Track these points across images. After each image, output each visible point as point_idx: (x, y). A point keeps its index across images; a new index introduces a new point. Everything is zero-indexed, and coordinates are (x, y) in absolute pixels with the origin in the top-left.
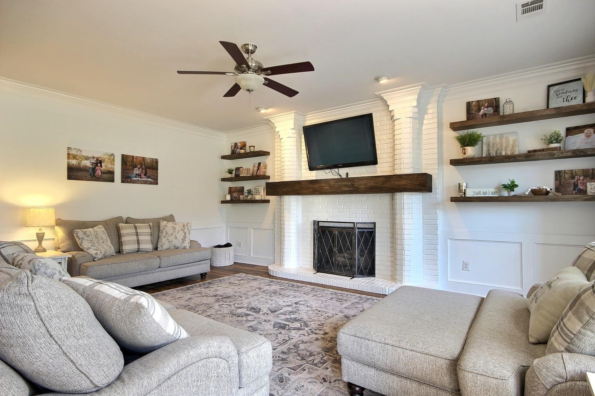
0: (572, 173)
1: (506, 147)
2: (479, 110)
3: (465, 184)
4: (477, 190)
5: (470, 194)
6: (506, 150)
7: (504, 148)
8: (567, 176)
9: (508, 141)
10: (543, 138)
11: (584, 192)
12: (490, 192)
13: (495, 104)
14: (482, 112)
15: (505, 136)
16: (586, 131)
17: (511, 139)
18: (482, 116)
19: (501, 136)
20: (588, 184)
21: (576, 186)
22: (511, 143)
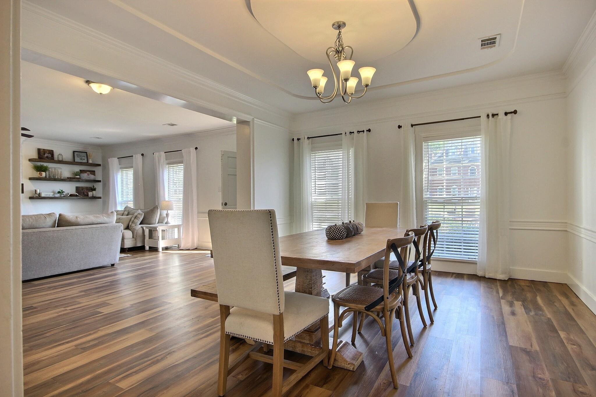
0: (82, 188)
1: (57, 174)
2: (45, 154)
3: (39, 190)
4: (46, 194)
5: (43, 195)
6: (58, 176)
7: (56, 175)
8: (80, 189)
9: (58, 172)
10: (73, 173)
11: (88, 195)
12: (51, 195)
13: (51, 153)
14: (46, 155)
15: (57, 169)
16: (87, 172)
17: (59, 171)
18: (46, 157)
19: (55, 168)
20: (89, 193)
21: (84, 193)
22: (60, 172)
